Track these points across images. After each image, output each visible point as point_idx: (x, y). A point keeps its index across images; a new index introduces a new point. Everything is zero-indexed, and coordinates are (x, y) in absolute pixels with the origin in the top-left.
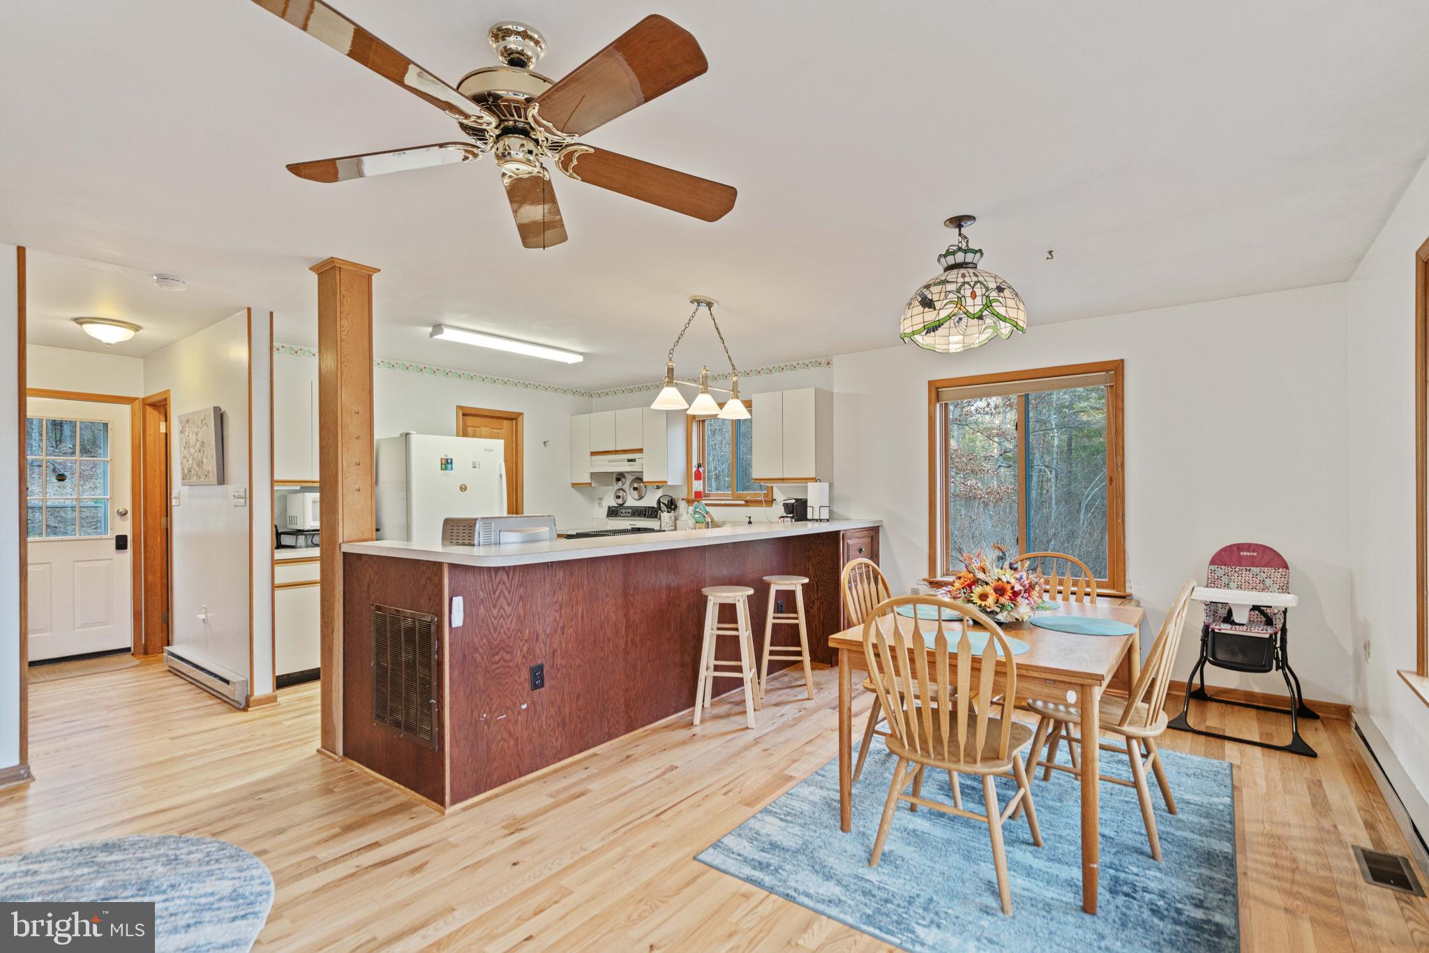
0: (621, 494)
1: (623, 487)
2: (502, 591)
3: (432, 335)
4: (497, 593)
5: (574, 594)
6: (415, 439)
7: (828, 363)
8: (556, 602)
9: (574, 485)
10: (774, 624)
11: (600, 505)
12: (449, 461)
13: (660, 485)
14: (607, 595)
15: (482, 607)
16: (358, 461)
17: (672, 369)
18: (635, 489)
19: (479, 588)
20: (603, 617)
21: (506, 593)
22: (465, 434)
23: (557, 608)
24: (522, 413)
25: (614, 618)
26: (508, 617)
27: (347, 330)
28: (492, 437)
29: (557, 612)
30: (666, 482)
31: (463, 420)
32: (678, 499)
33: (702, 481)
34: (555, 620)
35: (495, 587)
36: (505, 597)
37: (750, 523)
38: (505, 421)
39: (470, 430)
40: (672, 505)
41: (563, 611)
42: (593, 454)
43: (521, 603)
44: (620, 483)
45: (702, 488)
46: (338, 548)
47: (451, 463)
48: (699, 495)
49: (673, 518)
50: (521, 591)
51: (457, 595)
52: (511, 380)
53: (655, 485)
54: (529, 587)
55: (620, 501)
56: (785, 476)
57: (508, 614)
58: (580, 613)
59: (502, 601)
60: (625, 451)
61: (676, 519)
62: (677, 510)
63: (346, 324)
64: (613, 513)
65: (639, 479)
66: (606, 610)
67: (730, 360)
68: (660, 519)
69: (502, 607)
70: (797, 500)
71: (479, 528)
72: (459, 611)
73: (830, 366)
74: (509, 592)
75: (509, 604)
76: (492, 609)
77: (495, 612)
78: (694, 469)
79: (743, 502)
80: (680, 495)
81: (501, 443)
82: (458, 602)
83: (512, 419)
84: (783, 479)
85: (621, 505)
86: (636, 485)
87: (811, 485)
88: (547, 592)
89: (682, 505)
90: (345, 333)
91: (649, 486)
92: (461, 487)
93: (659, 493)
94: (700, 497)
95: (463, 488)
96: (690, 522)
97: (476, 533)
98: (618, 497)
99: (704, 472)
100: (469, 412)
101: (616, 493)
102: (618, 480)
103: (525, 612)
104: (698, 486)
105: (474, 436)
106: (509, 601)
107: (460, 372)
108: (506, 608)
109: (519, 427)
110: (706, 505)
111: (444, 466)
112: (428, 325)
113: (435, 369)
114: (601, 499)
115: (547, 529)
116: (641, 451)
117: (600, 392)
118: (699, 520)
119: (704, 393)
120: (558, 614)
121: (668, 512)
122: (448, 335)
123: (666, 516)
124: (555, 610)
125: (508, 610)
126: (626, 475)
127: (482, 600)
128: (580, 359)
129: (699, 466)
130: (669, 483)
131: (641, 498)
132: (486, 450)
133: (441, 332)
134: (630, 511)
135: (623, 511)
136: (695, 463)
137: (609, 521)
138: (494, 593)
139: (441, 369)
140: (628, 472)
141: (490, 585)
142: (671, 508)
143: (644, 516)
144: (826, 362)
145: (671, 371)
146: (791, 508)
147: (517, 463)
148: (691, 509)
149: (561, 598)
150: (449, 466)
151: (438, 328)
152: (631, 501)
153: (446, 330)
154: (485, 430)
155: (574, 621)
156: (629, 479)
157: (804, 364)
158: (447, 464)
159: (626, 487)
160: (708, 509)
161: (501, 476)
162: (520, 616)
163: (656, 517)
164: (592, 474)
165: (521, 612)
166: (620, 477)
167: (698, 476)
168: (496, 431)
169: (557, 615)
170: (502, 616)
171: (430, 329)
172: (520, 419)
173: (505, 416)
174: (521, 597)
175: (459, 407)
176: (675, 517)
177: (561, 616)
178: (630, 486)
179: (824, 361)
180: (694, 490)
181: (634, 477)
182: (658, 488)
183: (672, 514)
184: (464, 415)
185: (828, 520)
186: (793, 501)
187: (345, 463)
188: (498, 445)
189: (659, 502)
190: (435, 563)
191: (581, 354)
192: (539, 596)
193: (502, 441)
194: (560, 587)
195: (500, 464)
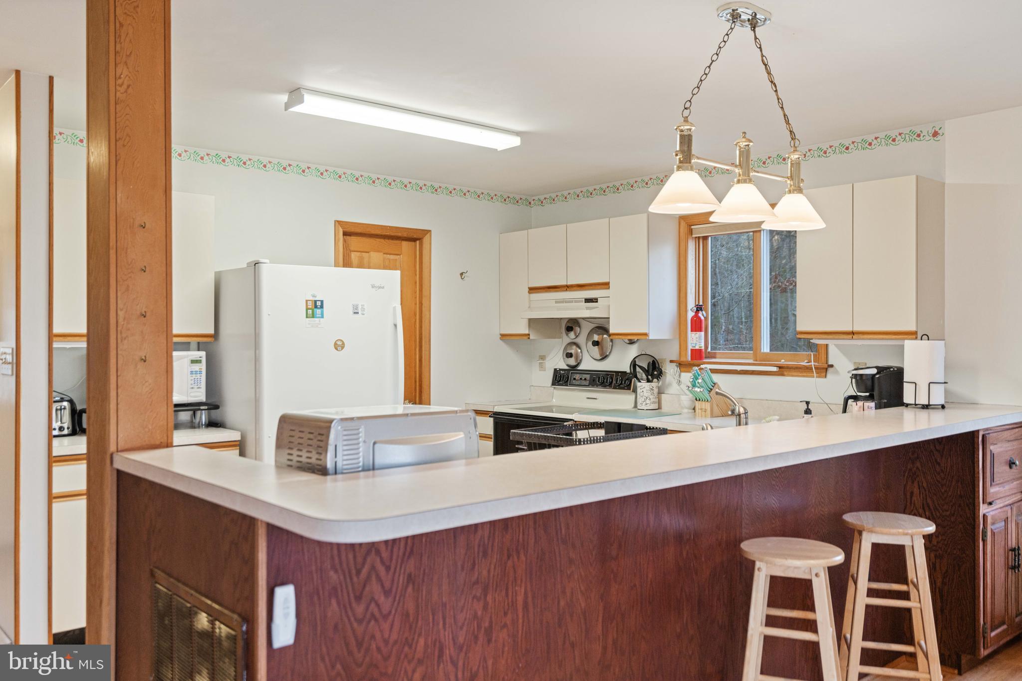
0: (573, 349)
1: (578, 340)
2: (373, 568)
3: (288, 106)
4: (365, 571)
5: (510, 563)
6: (266, 270)
7: (935, 134)
8: (477, 582)
9: (503, 336)
10: (868, 607)
11: (542, 367)
12: (319, 303)
13: (635, 338)
14: (571, 561)
15: (334, 602)
16: (144, 310)
17: (690, 137)
18: (596, 343)
19: (327, 565)
20: (562, 603)
21: (381, 570)
22: (347, 263)
23: (478, 592)
24: (430, 231)
25: (583, 605)
26: (385, 617)
27: (126, 83)
28: (385, 267)
29: (479, 600)
30: (646, 334)
31: (345, 241)
32: (664, 360)
33: (703, 333)
34: (475, 616)
35: (360, 560)
36: (379, 579)
37: (808, 412)
38: (404, 243)
39: (354, 256)
40: (654, 371)
41: (489, 598)
42: (532, 290)
43: (410, 589)
44: (572, 335)
45: (703, 345)
46: (108, 461)
47: (322, 307)
48: (697, 355)
49: (656, 391)
50: (411, 566)
51: (283, 584)
52: (413, 181)
53: (626, 339)
54: (425, 558)
55: (572, 361)
56: (857, 328)
57: (385, 612)
58: (520, 599)
59: (374, 587)
60: (581, 287)
61: (660, 392)
62: (662, 378)
63: (125, 72)
64: (561, 379)
65: (602, 329)
66: (568, 591)
67: (787, 122)
68: (635, 391)
69: (373, 599)
70: (880, 370)
71: (336, 438)
72: (286, 616)
73: (939, 137)
74: (388, 568)
75: (387, 593)
76: (354, 605)
77: (360, 609)
78: (691, 314)
79: (775, 369)
80: (668, 355)
81: (395, 276)
82: (285, 595)
83: (414, 240)
84: (853, 333)
85: (573, 368)
86: (596, 338)
87: (909, 344)
88: (459, 564)
89: (670, 371)
90: (122, 89)
91: (618, 341)
92: (335, 344)
93: (633, 352)
94: (701, 358)
95: (339, 346)
96: (683, 398)
97: (331, 449)
98: (569, 355)
99: (706, 318)
100: (353, 230)
101: (565, 349)
102: (569, 329)
103: (417, 607)
104: (696, 340)
105: (361, 266)
106: (387, 585)
107: (340, 171)
108: (382, 599)
109: (425, 252)
110: (714, 371)
111: (310, 312)
112: (280, 91)
113: (304, 167)
114: (543, 358)
115: (461, 435)
116: (606, 285)
117: (542, 198)
118: (701, 396)
119: (745, 181)
120: (481, 604)
121: (648, 381)
122: (311, 105)
123: (644, 387)
124: (474, 597)
125: (386, 603)
126: (580, 321)
127: (335, 589)
128: (516, 141)
129: (699, 308)
130: (651, 337)
131: (604, 357)
132: (373, 287)
133: (301, 101)
134: (588, 377)
135: (577, 377)
136: (691, 304)
137: (555, 391)
138: (358, 572)
139: (313, 167)
140: (584, 319)
141: (351, 556)
142: (652, 375)
143: (610, 385)
144: (932, 131)
145: (686, 140)
146: (869, 383)
147: (421, 304)
148: (687, 377)
149: (485, 573)
150: (318, 311)
151: (296, 94)
152: (589, 363)
153: (307, 97)
154: (376, 257)
155: (509, 616)
156: (586, 328)
157: (887, 137)
158: (316, 307)
159: (582, 340)
160: (716, 378)
161: (395, 326)
162: (408, 615)
163: (628, 387)
164: (531, 321)
165: (410, 606)
166: (572, 325)
167: (697, 325)
168: (392, 257)
169: (478, 607)
170: (373, 615)
171: (284, 98)
172: (426, 240)
173: (405, 235)
174: (410, 576)
175: (338, 223)
176: (659, 388)
177: (485, 608)
178: (587, 339)
179: (927, 130)
180: (690, 347)
181: (594, 326)
182: (631, 342)
183: (655, 384)
184: (345, 234)
185: (943, 407)
186: (874, 371)
187: (121, 314)
188: (393, 278)
189: (634, 364)
190: (244, 517)
191: (517, 133)
192: (445, 571)
193: (398, 272)
194: (485, 554)
195: (394, 308)
